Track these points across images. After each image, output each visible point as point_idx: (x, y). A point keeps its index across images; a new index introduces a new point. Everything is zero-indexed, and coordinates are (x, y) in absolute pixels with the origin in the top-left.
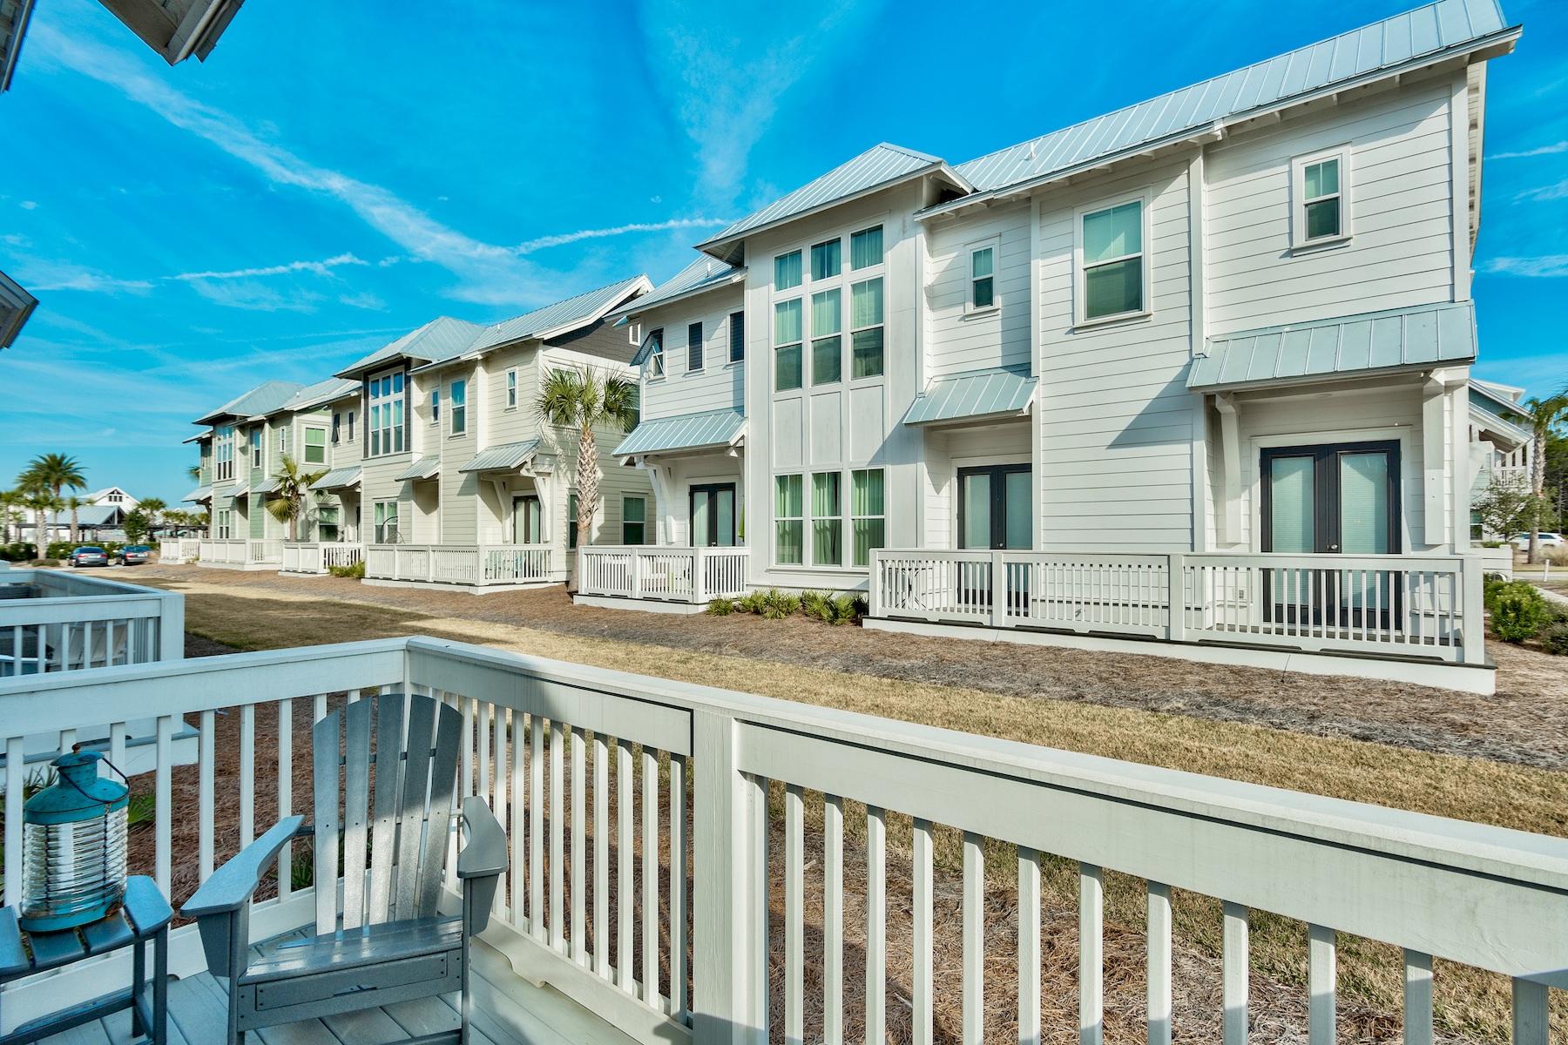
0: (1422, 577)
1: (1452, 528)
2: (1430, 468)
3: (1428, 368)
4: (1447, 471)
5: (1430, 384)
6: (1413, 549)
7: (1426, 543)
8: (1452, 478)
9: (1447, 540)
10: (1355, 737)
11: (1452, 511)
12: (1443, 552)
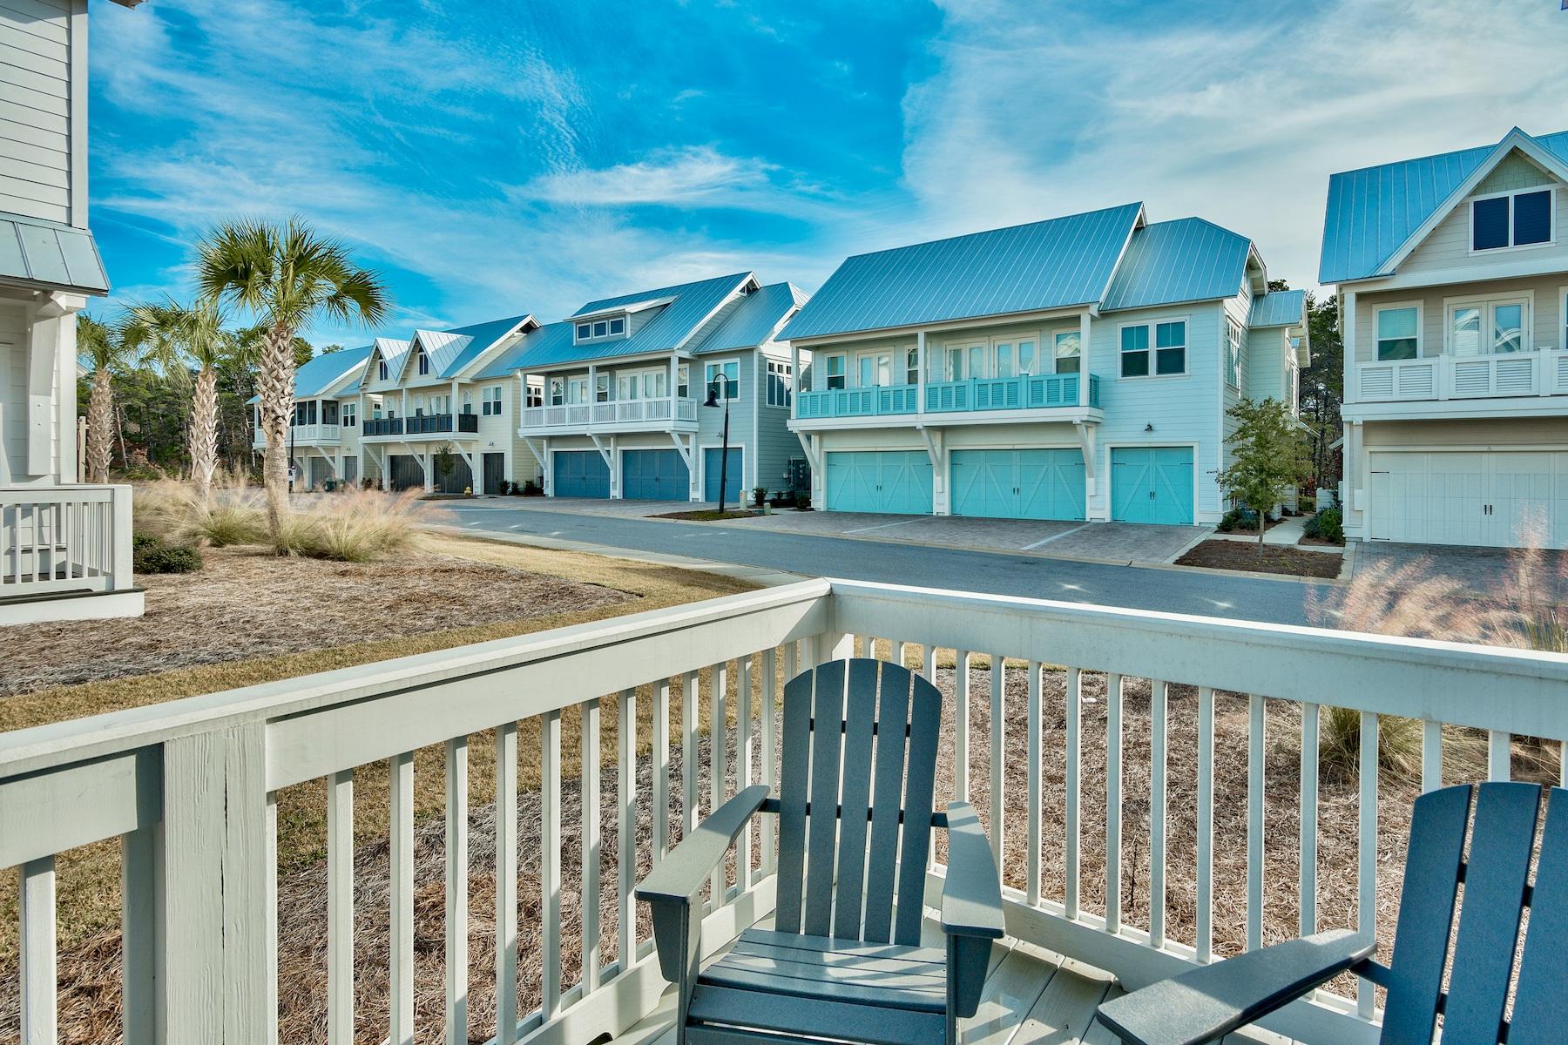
0: (19, 510)
1: (58, 458)
2: (35, 394)
3: (48, 288)
4: (53, 400)
5: (50, 306)
6: (13, 481)
7: (30, 474)
8: (58, 406)
9: (53, 471)
10: (65, 683)
11: (58, 441)
12: (48, 482)
